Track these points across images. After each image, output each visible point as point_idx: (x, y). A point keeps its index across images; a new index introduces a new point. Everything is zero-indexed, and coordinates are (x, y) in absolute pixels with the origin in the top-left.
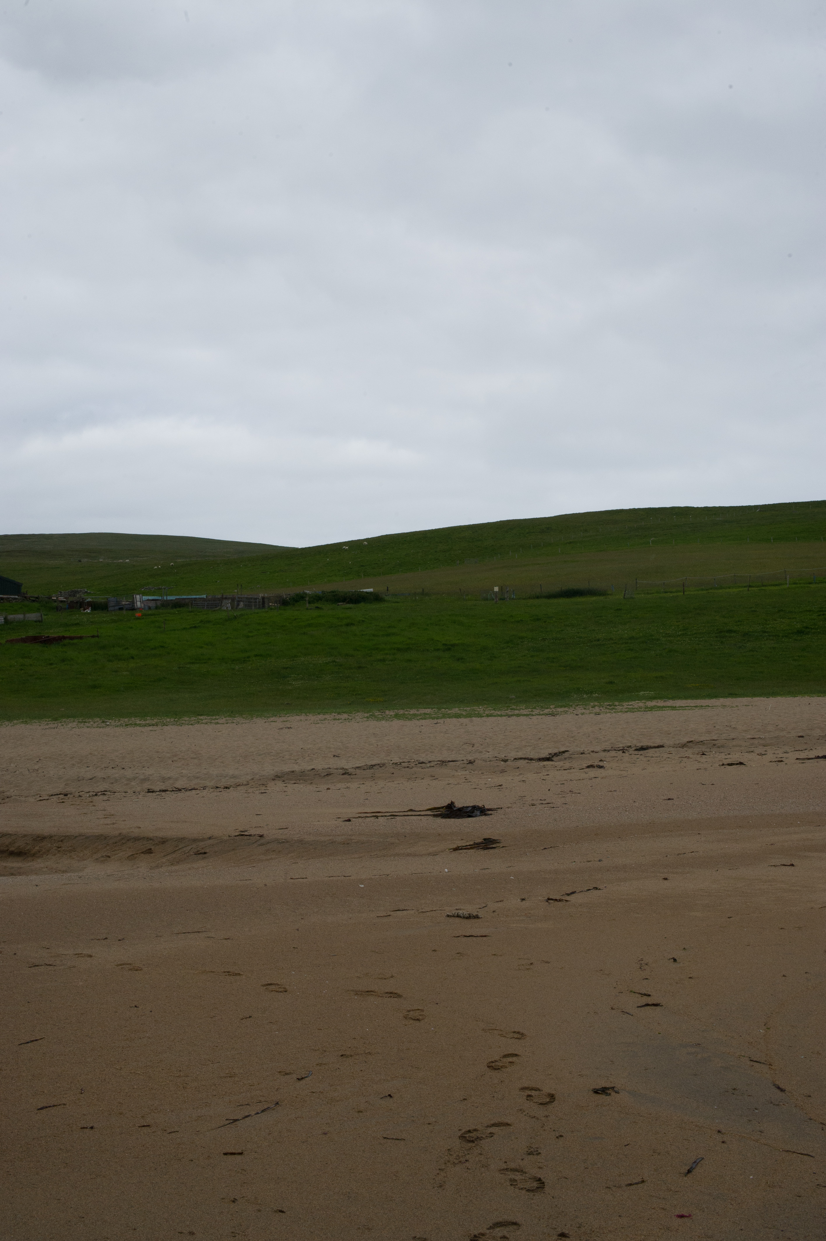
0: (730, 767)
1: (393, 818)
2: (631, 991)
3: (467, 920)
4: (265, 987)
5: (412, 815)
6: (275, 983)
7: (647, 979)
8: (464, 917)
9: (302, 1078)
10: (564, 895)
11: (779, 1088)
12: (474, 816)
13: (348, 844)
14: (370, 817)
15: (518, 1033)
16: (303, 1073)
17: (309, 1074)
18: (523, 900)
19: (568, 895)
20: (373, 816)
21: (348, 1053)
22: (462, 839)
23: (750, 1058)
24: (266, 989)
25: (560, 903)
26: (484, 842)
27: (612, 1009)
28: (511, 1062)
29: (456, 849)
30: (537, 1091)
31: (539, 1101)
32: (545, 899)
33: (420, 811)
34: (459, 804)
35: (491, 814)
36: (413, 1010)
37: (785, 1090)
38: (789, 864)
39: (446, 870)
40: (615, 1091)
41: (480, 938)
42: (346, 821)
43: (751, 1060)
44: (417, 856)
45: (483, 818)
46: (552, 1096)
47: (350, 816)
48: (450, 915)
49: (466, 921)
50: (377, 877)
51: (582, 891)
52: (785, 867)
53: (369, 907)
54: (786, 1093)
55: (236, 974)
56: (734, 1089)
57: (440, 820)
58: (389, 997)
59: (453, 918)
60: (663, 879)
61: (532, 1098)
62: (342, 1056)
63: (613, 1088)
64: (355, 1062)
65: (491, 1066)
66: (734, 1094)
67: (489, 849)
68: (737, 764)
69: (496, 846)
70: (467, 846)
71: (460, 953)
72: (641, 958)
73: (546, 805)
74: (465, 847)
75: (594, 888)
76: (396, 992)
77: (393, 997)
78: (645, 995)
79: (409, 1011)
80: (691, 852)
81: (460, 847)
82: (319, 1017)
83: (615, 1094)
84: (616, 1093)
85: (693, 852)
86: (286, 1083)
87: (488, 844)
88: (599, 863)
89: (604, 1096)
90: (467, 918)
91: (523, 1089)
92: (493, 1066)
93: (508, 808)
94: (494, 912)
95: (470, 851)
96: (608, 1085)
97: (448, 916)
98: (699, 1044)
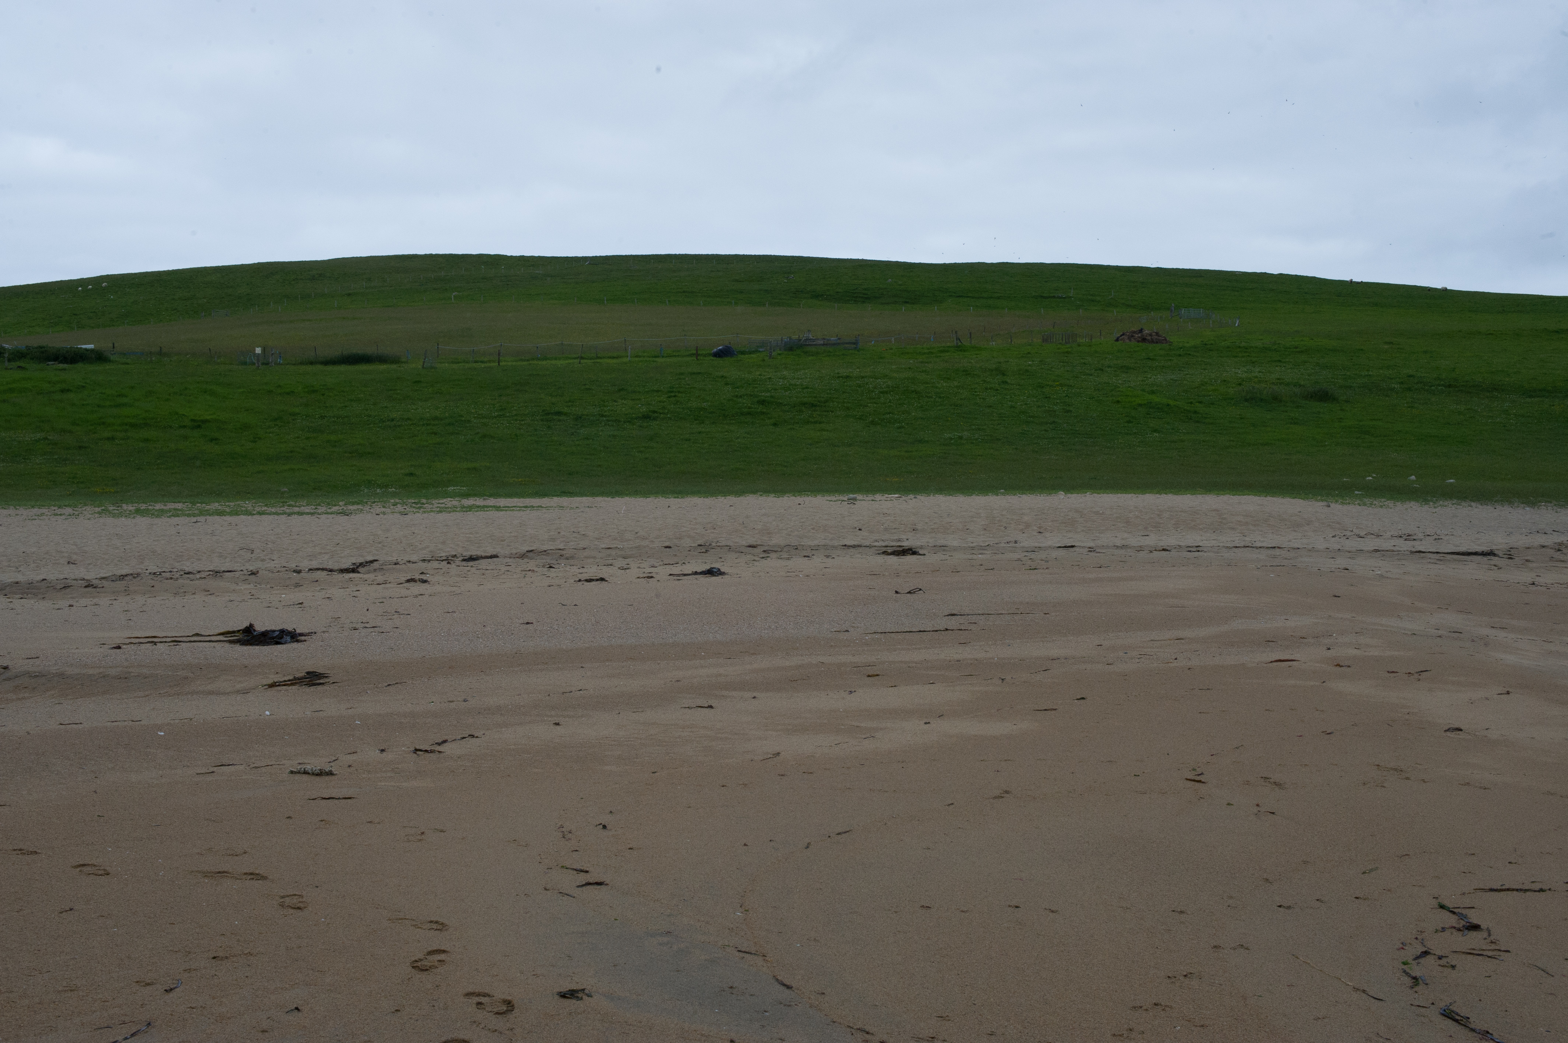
0: (588, 583)
1: (176, 645)
2: (562, 867)
3: (318, 777)
4: (78, 869)
5: (200, 641)
6: (90, 863)
7: (577, 851)
8: (313, 774)
9: (171, 990)
10: (433, 744)
11: (784, 985)
12: (283, 642)
13: (126, 678)
14: (145, 643)
15: (437, 922)
16: (169, 982)
17: (178, 984)
18: (382, 751)
19: (439, 744)
20: (149, 642)
21: (221, 954)
22: (277, 673)
23: (736, 948)
24: (80, 871)
25: (431, 755)
26: (308, 676)
27: (546, 889)
28: (440, 961)
29: (272, 685)
30: (485, 997)
31: (494, 1010)
32: (410, 749)
33: (209, 636)
34: (260, 627)
35: (305, 641)
36: (288, 896)
37: (792, 987)
38: (706, 705)
39: (268, 713)
40: (586, 994)
41: (344, 800)
42: (115, 648)
43: (738, 951)
44: (222, 694)
45: (295, 645)
46: (509, 1004)
47: (118, 641)
48: (294, 771)
49: (318, 779)
50: (177, 721)
51: (455, 740)
52: (702, 709)
53: (181, 762)
54: (794, 991)
55: (32, 853)
56: (731, 987)
57: (238, 648)
58: (250, 879)
59: (299, 775)
60: (554, 724)
61: (483, 1006)
62: (214, 958)
63: (584, 990)
64: (234, 966)
65: (417, 966)
66: (732, 994)
67: (315, 685)
68: (597, 580)
69: (323, 682)
70: (285, 681)
71: (323, 820)
72: (560, 824)
73: (372, 630)
74: (283, 683)
75: (469, 735)
76: (257, 872)
77: (256, 880)
78: (582, 871)
79: (283, 897)
80: (579, 690)
81: (277, 682)
82: (166, 907)
83: (587, 998)
84: (588, 996)
85: (581, 690)
86: (150, 996)
87: (313, 679)
88: (465, 703)
89: (574, 1001)
90: (317, 775)
91: (469, 995)
92: (419, 967)
93: (324, 632)
94: (349, 766)
95: (291, 687)
96: (574, 987)
97: (292, 772)
98: (669, 932)
